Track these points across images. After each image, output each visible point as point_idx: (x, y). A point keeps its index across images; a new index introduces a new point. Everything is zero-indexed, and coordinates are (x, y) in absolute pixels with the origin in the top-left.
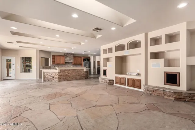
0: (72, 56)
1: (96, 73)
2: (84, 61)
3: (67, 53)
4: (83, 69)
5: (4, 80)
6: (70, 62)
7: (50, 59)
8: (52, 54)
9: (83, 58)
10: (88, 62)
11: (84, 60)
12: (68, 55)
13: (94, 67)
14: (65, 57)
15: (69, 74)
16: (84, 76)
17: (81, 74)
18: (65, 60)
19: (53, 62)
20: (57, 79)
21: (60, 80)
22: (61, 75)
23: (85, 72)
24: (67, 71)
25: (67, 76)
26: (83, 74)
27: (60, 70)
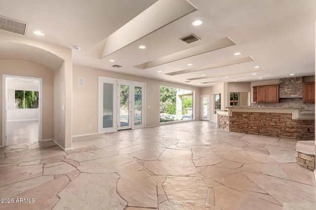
0: (301, 81)
3: (286, 79)
4: (291, 114)
5: (201, 120)
6: (293, 96)
7: (249, 93)
8: (253, 85)
12: (287, 83)
14: (279, 87)
15: (250, 121)
16: (293, 130)
17: (284, 125)
18: (279, 93)
19: (255, 99)
20: (228, 127)
21: (232, 128)
22: (235, 121)
23: (295, 121)
24: (245, 115)
25: (245, 125)
26: (290, 126)
27: (233, 113)
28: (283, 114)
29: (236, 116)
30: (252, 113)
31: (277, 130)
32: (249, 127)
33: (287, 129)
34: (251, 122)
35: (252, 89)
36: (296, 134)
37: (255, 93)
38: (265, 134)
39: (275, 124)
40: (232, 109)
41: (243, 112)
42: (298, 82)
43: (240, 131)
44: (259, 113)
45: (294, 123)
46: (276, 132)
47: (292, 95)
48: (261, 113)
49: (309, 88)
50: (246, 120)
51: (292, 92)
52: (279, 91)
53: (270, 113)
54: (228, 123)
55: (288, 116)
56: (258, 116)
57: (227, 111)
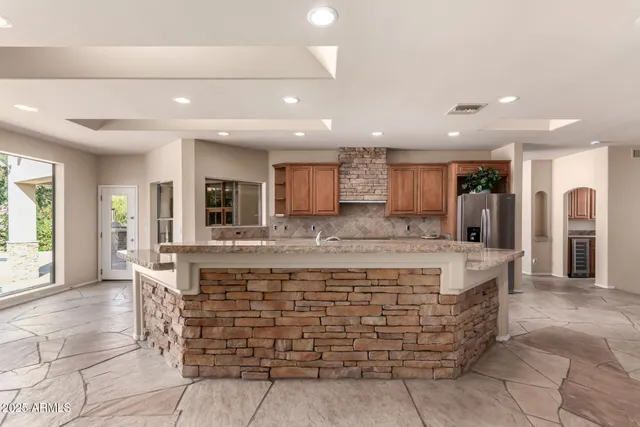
0: (381, 161)
1: (558, 269)
2: (460, 192)
3: (354, 149)
4: (437, 274)
5: (104, 281)
6: (368, 199)
7: (264, 185)
8: (276, 159)
9: (454, 171)
10: (495, 197)
11: (465, 184)
12: (356, 161)
13: (541, 233)
14: (339, 173)
15: (282, 311)
16: (442, 340)
17: (413, 320)
18: (339, 188)
19: (280, 203)
20: (177, 352)
21: (201, 361)
22: (214, 322)
23: (449, 300)
24: (262, 286)
25: (263, 335)
26: (434, 323)
27: (202, 275)
28: (412, 272)
29: (216, 293)
30: (291, 274)
31: (388, 345)
32: (281, 345)
33: (425, 339)
34: (285, 321)
35: (272, 172)
36: (452, 356)
37: (280, 185)
38: (345, 372)
39: (382, 321)
40: (196, 259)
41: (250, 272)
42: (378, 161)
43: (235, 370)
44: (319, 271)
45: (445, 310)
46: (384, 356)
47: (366, 197)
48: (331, 272)
49: (400, 179)
50: (264, 310)
51: (367, 188)
52: (339, 183)
53: (366, 271)
54: (178, 327)
55: (428, 281)
56: (317, 287)
57: (169, 266)
